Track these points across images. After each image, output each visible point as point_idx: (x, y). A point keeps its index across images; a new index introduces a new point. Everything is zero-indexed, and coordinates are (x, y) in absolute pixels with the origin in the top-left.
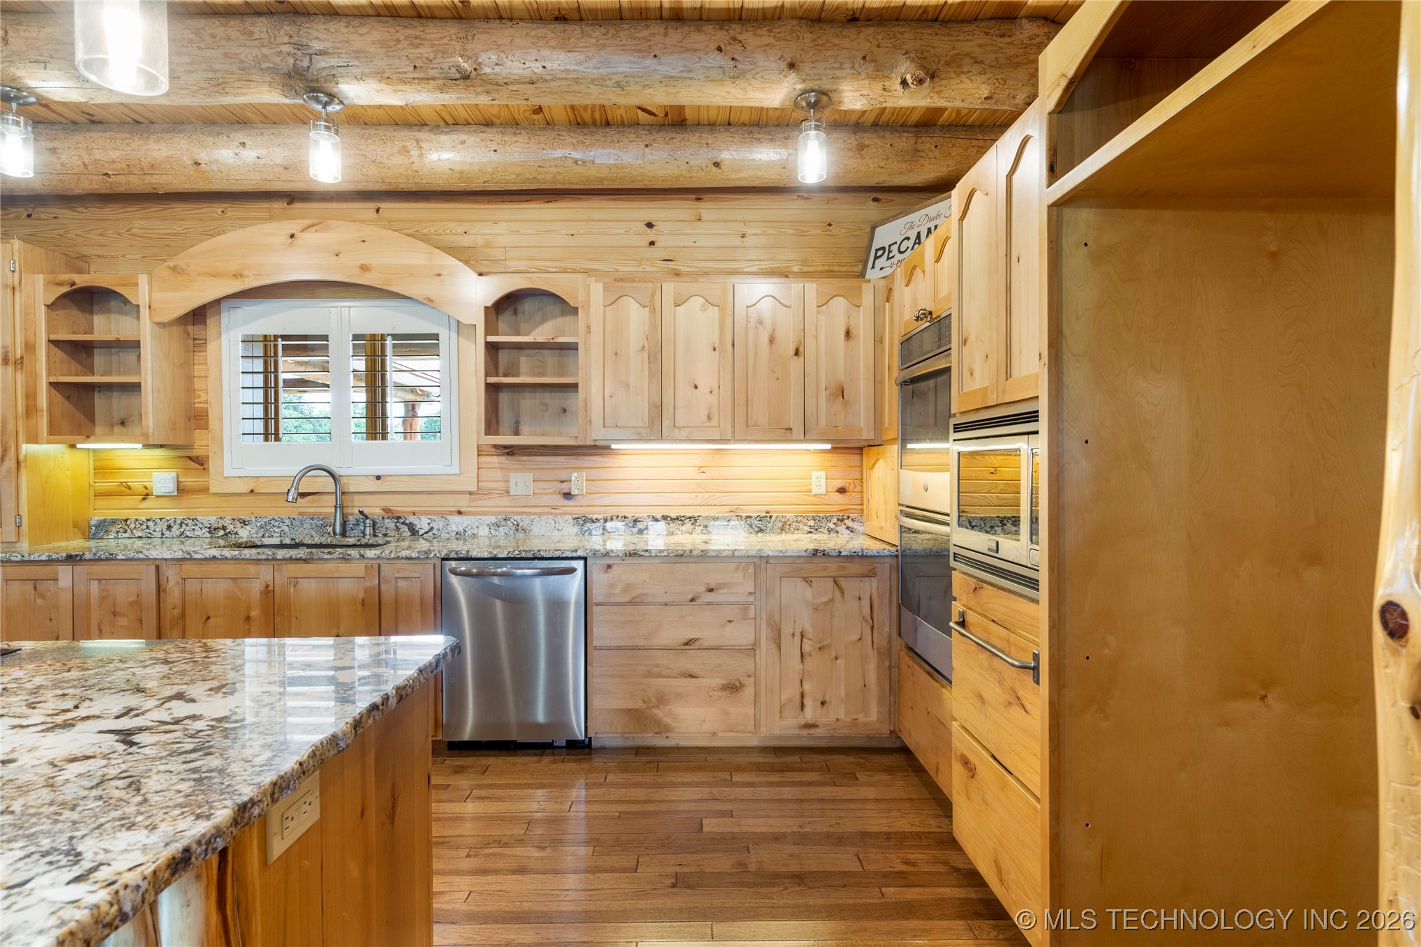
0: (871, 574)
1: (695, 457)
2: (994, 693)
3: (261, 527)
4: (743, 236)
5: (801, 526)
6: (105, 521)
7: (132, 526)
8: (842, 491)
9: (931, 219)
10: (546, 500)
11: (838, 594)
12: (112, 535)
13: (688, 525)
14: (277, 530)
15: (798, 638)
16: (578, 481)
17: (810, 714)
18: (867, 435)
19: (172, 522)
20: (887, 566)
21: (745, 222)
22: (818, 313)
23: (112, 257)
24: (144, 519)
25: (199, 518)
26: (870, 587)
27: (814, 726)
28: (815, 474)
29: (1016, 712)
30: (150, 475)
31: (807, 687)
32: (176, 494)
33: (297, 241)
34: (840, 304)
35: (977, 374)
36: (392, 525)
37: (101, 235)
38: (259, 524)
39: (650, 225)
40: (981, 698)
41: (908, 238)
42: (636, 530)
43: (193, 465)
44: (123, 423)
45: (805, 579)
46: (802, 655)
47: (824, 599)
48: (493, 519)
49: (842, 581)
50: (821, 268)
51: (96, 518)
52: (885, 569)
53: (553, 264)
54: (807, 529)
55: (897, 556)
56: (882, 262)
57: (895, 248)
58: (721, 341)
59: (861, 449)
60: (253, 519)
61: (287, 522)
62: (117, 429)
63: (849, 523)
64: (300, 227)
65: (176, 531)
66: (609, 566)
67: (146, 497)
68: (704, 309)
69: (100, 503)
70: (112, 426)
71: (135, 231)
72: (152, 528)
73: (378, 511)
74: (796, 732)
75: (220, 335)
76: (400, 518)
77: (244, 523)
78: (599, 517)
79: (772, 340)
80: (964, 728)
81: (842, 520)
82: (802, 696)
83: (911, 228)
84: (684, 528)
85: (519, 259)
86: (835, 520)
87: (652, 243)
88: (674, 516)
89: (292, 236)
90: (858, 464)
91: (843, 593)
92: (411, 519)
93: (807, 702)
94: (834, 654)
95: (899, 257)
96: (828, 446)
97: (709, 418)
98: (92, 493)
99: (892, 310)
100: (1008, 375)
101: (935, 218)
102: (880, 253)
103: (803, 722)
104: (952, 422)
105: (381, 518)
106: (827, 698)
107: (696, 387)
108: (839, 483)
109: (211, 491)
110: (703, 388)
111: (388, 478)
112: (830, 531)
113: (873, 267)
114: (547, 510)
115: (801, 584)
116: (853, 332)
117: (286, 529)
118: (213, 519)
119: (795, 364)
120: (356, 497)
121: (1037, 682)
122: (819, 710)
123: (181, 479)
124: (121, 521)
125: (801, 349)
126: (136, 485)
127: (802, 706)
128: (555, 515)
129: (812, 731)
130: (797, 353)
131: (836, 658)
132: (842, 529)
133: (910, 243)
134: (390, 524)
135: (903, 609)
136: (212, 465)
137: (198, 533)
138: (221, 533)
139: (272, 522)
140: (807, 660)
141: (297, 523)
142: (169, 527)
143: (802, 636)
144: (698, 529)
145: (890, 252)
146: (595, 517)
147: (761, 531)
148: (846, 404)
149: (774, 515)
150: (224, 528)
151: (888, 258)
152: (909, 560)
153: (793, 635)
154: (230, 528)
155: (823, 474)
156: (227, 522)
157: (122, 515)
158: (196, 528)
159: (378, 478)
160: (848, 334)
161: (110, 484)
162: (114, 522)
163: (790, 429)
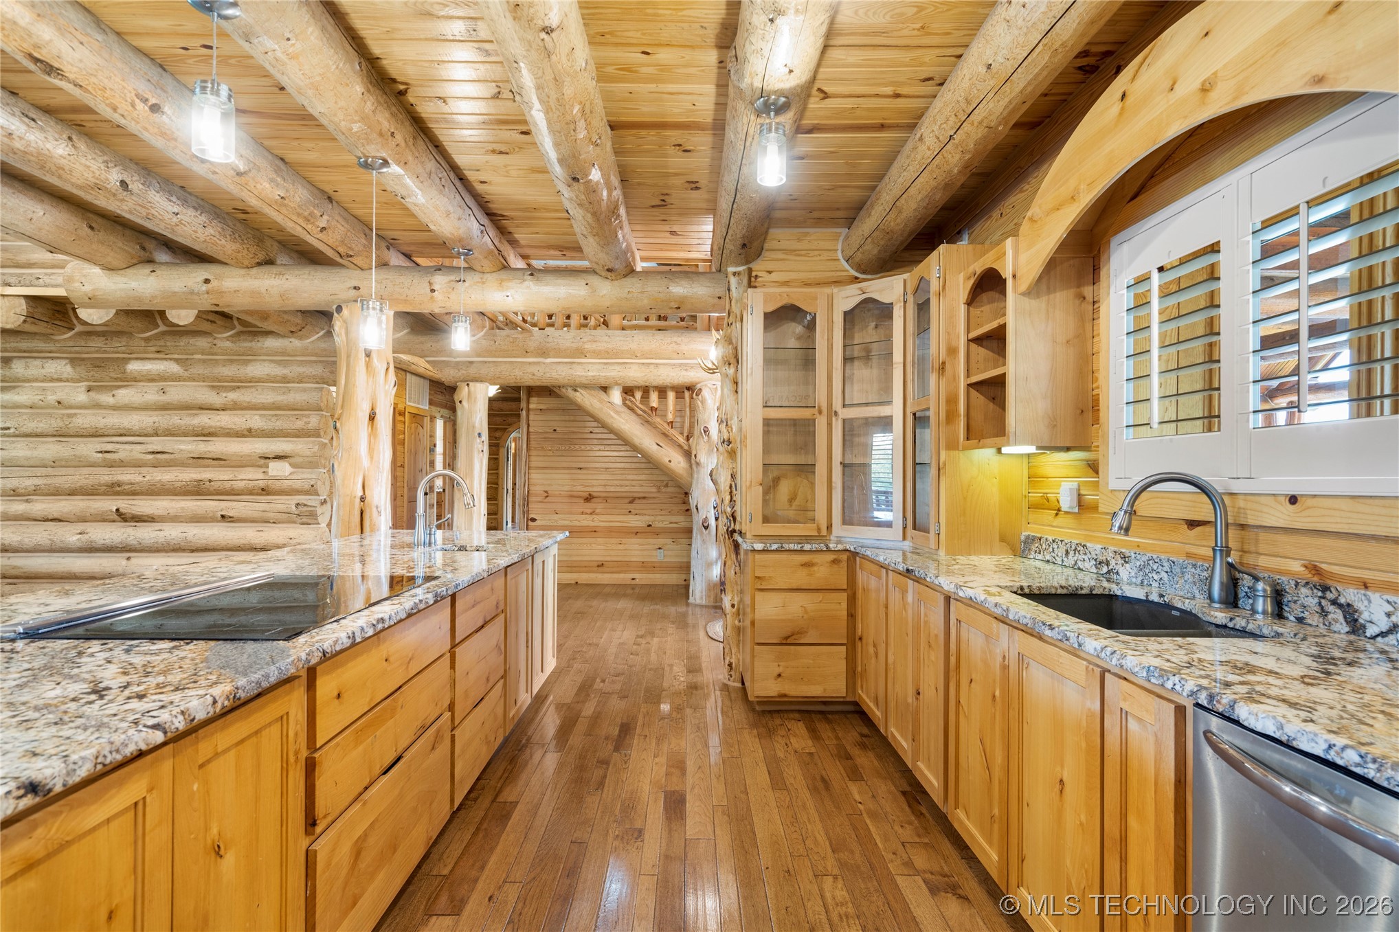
3: (1140, 568)
6: (1028, 537)
7: (1044, 547)
12: (1032, 555)
14: (1156, 577)
19: (1068, 547)
24: (1050, 538)
25: (1088, 545)
30: (1061, 486)
32: (1076, 510)
38: (1138, 564)
43: (1091, 472)
51: (1027, 533)
60: (1133, 556)
61: (1167, 566)
65: (1071, 558)
67: (1057, 512)
69: (1028, 516)
73: (1296, 567)
76: (1332, 588)
77: (1125, 558)
92: (1350, 596)
98: (1025, 505)
105: (1293, 583)
109: (1101, 509)
111: (1310, 502)
117: (1165, 576)
118: (1098, 548)
120: (1263, 536)
123: (1083, 492)
124: (1038, 539)
126: (1051, 497)
134: (1308, 598)
136: (1102, 473)
137: (1087, 565)
138: (1105, 569)
139: (1151, 562)
142: (1067, 554)
150: (1107, 562)
154: (1112, 563)
156: (1110, 555)
157: (1040, 532)
158: (1086, 558)
159: (1293, 500)
161: (1036, 495)
162: (1034, 540)
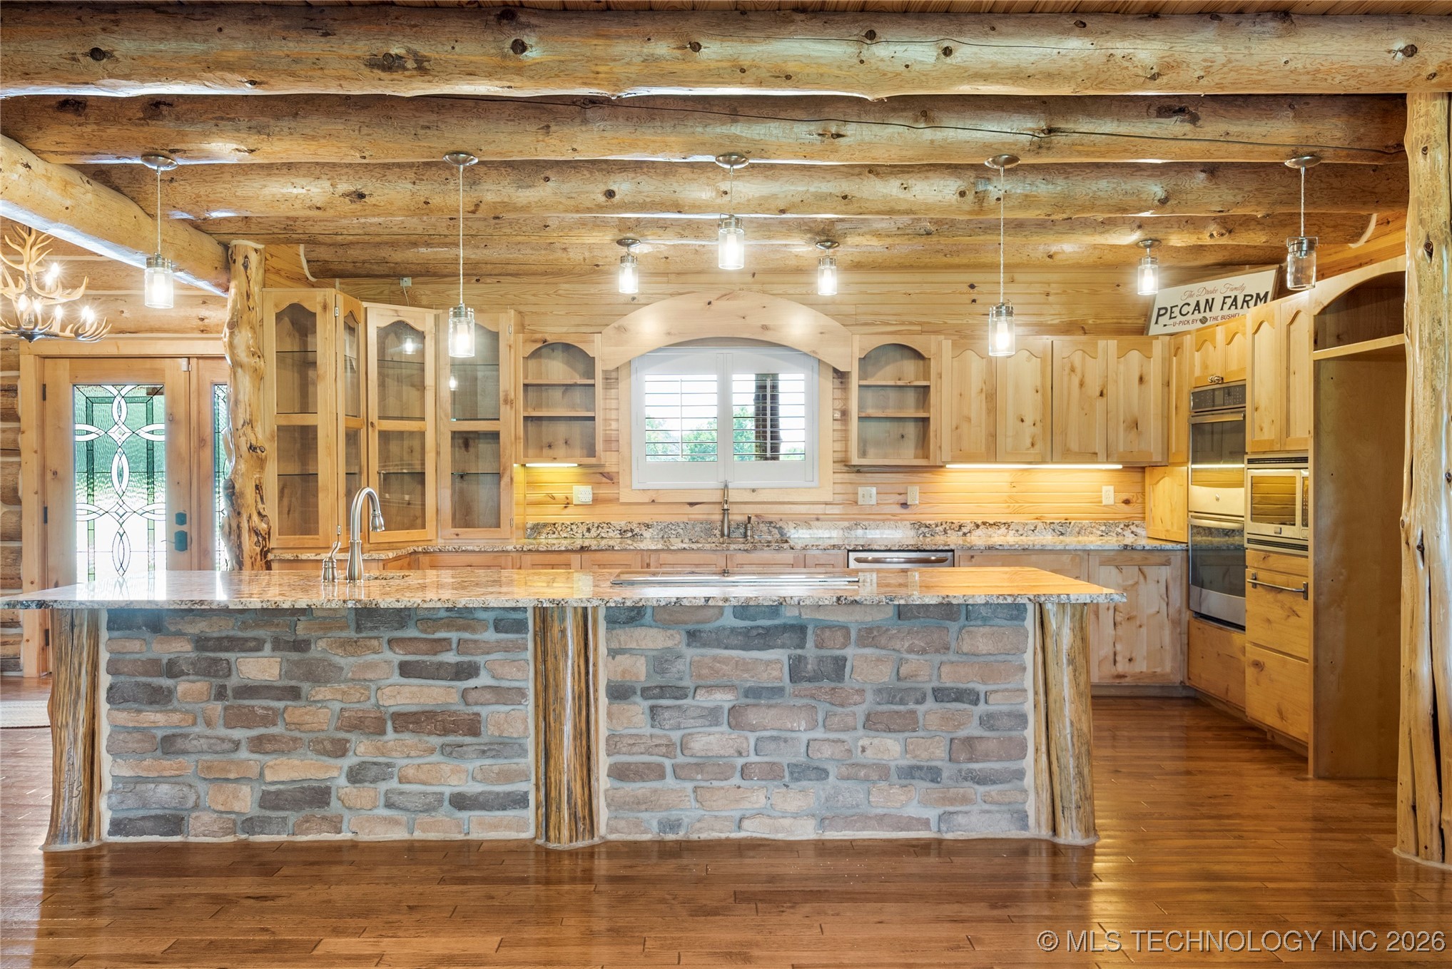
0: (1167, 563)
1: (1007, 474)
2: (1277, 613)
3: (661, 530)
4: (1048, 295)
5: (1094, 530)
6: (538, 524)
7: (559, 529)
8: (1127, 502)
9: (1208, 292)
10: (887, 509)
11: (1142, 578)
12: (544, 536)
13: (1003, 530)
15: (1111, 611)
16: (914, 496)
17: (1122, 667)
18: (1157, 458)
19: (590, 526)
20: (1179, 557)
21: (1049, 284)
22: (1118, 362)
23: (543, 313)
24: (568, 523)
26: (1164, 573)
27: (1123, 676)
28: (1105, 488)
29: (1293, 619)
30: (571, 488)
31: (1119, 647)
32: (592, 503)
33: (712, 307)
34: (1135, 356)
35: (1265, 430)
36: (765, 529)
37: (534, 295)
39: (972, 286)
40: (1269, 621)
41: (1188, 304)
42: (961, 533)
43: (604, 480)
44: (550, 446)
45: (1117, 567)
46: (1115, 624)
47: (1131, 582)
48: (846, 524)
49: (1145, 569)
50: (1111, 321)
51: (532, 523)
52: (1178, 560)
53: (895, 318)
54: (1100, 533)
55: (1187, 550)
56: (1163, 320)
57: (1176, 310)
58: (1043, 386)
59: (1143, 468)
60: (655, 524)
61: (682, 526)
62: (546, 451)
63: (1133, 528)
64: (716, 297)
65: (594, 533)
66: (972, 557)
67: (567, 505)
68: (1029, 360)
69: (531, 510)
70: (541, 448)
71: (560, 292)
72: (575, 530)
74: (1111, 681)
75: (630, 376)
76: (771, 523)
77: (648, 526)
78: (931, 522)
79: (1082, 384)
80: (1256, 645)
81: (1128, 526)
82: (1115, 654)
83: (1191, 296)
84: (1000, 532)
85: (865, 314)
86: (1122, 526)
87: (974, 301)
88: (992, 522)
89: (709, 303)
90: (1139, 480)
91: (1145, 578)
92: (780, 524)
93: (1118, 658)
94: (1138, 623)
95: (1180, 318)
96: (1120, 467)
97: (1033, 445)
98: (526, 503)
99: (1179, 364)
100: (1288, 435)
101: (1212, 292)
102: (1162, 312)
103: (1116, 673)
104: (1246, 457)
106: (1134, 655)
107: (1022, 421)
108: (1125, 496)
109: (621, 501)
110: (1029, 421)
112: (1118, 534)
113: (1156, 323)
114: (889, 517)
115: (1114, 571)
116: (1146, 378)
117: (681, 531)
118: (623, 523)
119: (1100, 404)
121: (1307, 598)
122: (1127, 665)
123: (596, 492)
124: (550, 524)
125: (1105, 392)
126: (560, 495)
127: (1115, 662)
128: (896, 521)
129: (1122, 681)
130: (1101, 395)
131: (1140, 626)
132: (1127, 533)
133: (1191, 308)
135: (1193, 587)
136: (622, 480)
137: (611, 534)
138: (630, 534)
139: (670, 526)
140: (1119, 627)
141: (689, 526)
142: (589, 530)
143: (1115, 610)
144: (1011, 533)
145: (1172, 312)
146: (928, 522)
147: (1062, 534)
148: (1140, 434)
149: (1073, 522)
150: (632, 531)
151: (1171, 318)
152: (1199, 553)
153: (1108, 609)
154: (637, 530)
155: (1111, 488)
156: (634, 526)
157: (551, 519)
158: (610, 530)
159: (754, 491)
160: (1141, 379)
161: (538, 495)
162: (545, 525)
163: (1096, 454)
